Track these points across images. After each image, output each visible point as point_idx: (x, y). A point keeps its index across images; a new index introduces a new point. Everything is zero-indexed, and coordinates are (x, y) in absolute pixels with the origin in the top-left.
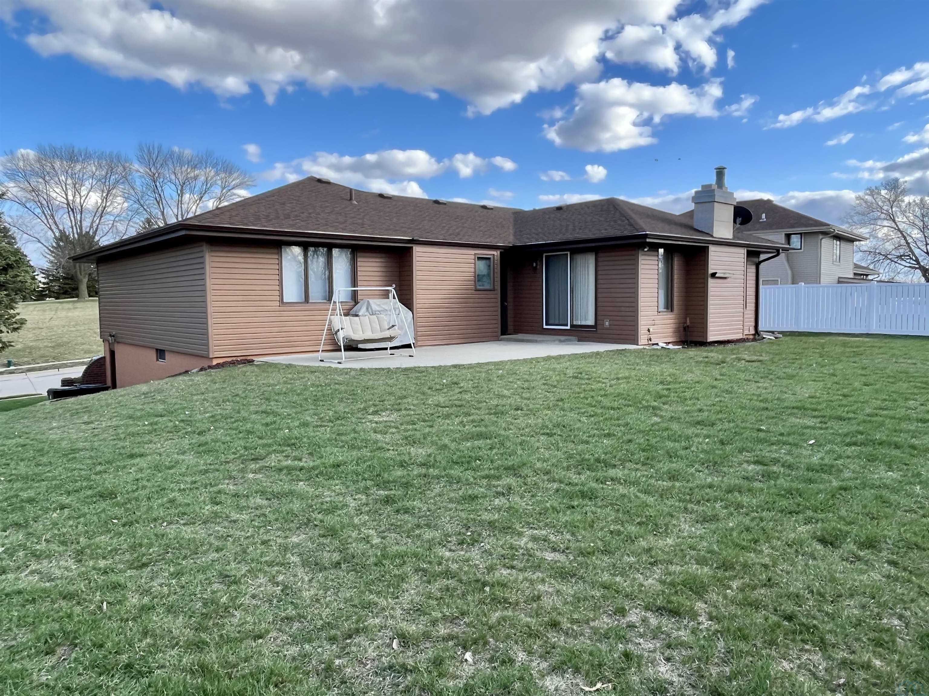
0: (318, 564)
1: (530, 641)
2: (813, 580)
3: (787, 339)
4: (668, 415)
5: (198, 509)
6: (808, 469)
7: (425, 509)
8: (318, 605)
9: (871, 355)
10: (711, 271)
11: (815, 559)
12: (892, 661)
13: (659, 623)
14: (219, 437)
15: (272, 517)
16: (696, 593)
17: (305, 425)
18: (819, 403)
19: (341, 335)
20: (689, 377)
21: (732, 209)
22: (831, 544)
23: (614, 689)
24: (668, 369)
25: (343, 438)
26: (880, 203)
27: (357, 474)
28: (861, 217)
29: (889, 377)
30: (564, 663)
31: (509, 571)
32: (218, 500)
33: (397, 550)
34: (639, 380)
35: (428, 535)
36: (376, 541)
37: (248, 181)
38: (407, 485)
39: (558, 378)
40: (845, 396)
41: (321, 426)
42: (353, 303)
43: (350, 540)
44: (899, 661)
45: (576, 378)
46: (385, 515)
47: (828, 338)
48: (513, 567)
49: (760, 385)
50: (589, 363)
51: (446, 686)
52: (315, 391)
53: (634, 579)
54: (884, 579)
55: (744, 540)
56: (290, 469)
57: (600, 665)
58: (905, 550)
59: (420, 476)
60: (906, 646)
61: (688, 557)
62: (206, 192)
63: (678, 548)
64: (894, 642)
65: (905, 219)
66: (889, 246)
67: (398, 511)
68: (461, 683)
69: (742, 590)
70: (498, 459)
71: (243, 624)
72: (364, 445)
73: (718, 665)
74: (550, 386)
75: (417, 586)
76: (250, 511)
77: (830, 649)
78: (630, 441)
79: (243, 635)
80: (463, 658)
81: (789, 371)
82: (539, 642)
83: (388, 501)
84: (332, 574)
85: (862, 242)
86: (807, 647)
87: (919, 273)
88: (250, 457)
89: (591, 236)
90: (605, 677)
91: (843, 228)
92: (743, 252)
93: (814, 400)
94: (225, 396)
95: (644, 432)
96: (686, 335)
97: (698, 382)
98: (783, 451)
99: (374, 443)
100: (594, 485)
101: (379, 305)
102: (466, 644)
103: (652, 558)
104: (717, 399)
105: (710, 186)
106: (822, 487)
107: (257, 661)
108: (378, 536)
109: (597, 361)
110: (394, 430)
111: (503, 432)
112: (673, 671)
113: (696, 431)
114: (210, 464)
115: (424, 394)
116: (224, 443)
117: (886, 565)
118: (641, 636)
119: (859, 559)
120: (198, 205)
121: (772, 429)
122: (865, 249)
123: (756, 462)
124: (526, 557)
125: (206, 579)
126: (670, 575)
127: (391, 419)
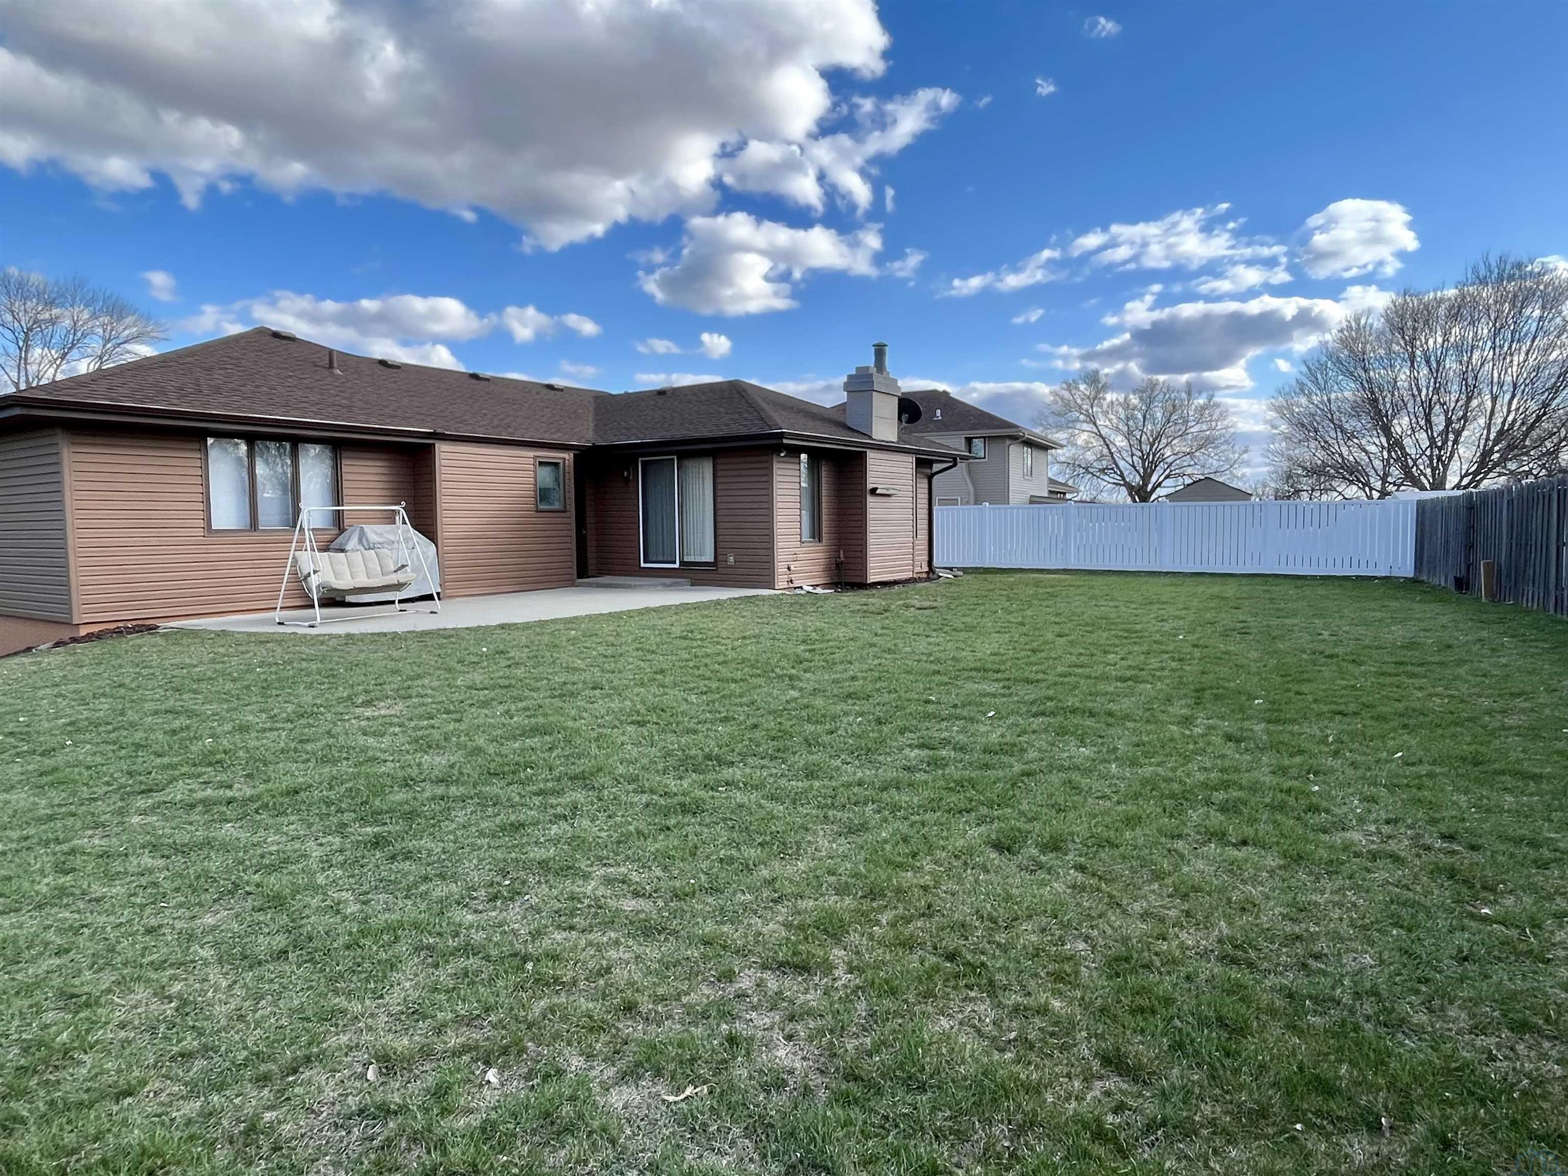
0: (246, 958)
1: (591, 1038)
2: (984, 900)
3: (969, 577)
4: (810, 687)
5: (26, 885)
6: (984, 752)
7: (439, 850)
8: (241, 1026)
9: (1067, 597)
10: (870, 486)
11: (988, 871)
12: (1073, 999)
13: (779, 987)
14: (81, 757)
15: (167, 886)
16: (833, 936)
17: (244, 729)
18: (1004, 663)
19: (314, 581)
20: (841, 632)
21: (896, 401)
22: (1008, 850)
23: (710, 1093)
24: (813, 622)
25: (309, 747)
26: (1079, 401)
27: (328, 803)
28: (1056, 418)
29: (1087, 625)
30: (638, 1064)
31: (565, 934)
32: (68, 866)
33: (386, 921)
34: (773, 639)
35: (440, 890)
36: (352, 908)
37: (152, 331)
38: (410, 816)
39: (658, 640)
40: (1034, 651)
41: (271, 729)
42: (336, 532)
43: (307, 912)
44: (1083, 999)
45: (685, 638)
46: (371, 866)
47: (1018, 576)
48: (572, 928)
49: (932, 640)
50: (703, 616)
51: (451, 1129)
52: (264, 673)
53: (750, 925)
54: (1068, 891)
55: (899, 854)
56: (208, 804)
57: (693, 1060)
58: (1095, 849)
59: (433, 799)
60: (1091, 976)
61: (825, 885)
62: (73, 345)
63: (811, 874)
64: (1077, 973)
65: (1108, 423)
66: (1090, 456)
67: (393, 858)
68: (475, 1121)
69: (893, 925)
70: (561, 765)
71: (96, 1075)
72: (345, 755)
73: (856, 1036)
74: (646, 652)
75: (416, 975)
76: (128, 880)
77: (1000, 993)
78: (755, 726)
79: (95, 1095)
80: (483, 1079)
81: (968, 620)
82: (604, 1038)
83: (377, 843)
84: (270, 970)
85: (1059, 451)
86: (972, 994)
87: (1124, 491)
88: (137, 788)
89: (705, 433)
90: (699, 1077)
91: (1037, 431)
92: (911, 460)
93: (997, 658)
94: (99, 687)
95: (775, 712)
96: (839, 575)
97: (852, 639)
98: (955, 728)
99: (362, 751)
100: (701, 793)
101: (380, 535)
102: (489, 1056)
103: (775, 892)
104: (876, 662)
105: (867, 368)
106: (1001, 774)
107: (117, 1136)
108: (357, 901)
109: (717, 613)
110: (397, 729)
111: (570, 724)
112: (795, 1054)
113: (846, 708)
114: (60, 805)
115: (449, 670)
116: (89, 768)
117: (1072, 871)
118: (754, 1008)
119: (1041, 866)
120: (58, 366)
121: (944, 699)
122: (1063, 459)
123: (922, 746)
124: (593, 910)
125: (31, 1007)
126: (799, 914)
127: (393, 712)
